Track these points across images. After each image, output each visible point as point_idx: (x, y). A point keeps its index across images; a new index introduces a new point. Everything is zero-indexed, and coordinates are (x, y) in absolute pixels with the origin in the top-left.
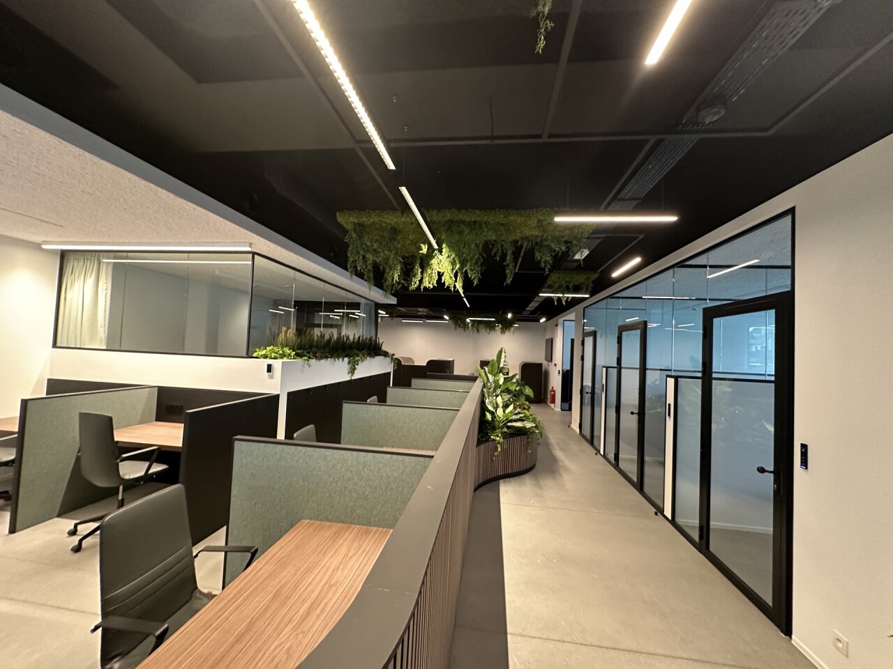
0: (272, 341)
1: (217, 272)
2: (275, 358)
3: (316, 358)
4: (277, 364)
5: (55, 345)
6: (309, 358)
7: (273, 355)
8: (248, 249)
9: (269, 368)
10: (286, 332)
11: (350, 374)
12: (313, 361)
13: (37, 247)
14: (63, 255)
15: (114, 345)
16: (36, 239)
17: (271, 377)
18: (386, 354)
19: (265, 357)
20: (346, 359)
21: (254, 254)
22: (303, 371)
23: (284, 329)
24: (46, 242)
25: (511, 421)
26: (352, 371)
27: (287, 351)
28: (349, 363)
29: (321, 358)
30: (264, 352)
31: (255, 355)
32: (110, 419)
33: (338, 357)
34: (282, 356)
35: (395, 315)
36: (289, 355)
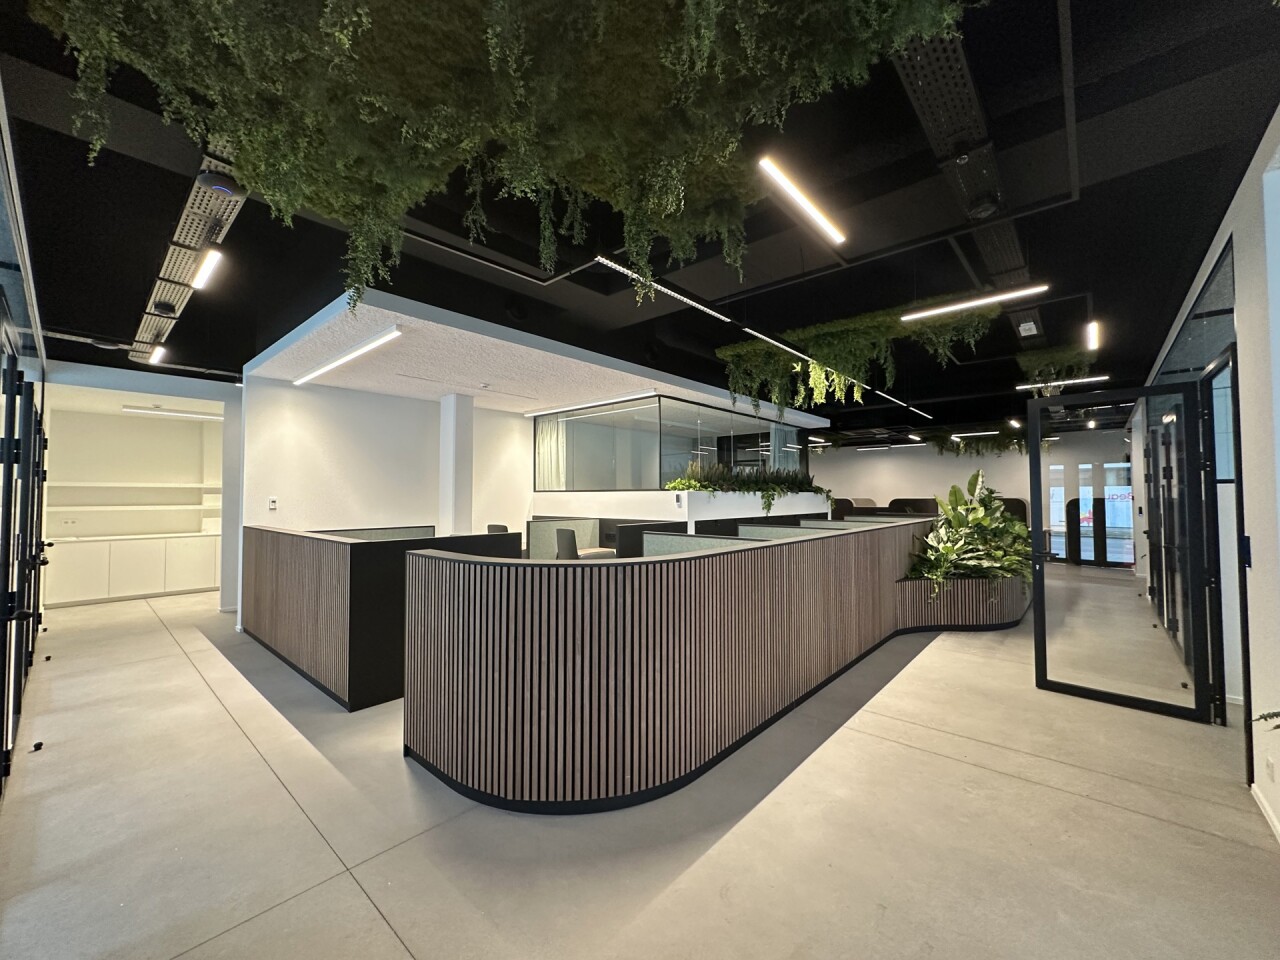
0: (681, 474)
1: (636, 418)
2: (683, 489)
3: (722, 490)
4: (684, 494)
5: (535, 491)
6: (715, 490)
7: (681, 486)
8: (654, 393)
9: (678, 498)
10: (692, 466)
11: (766, 511)
12: (719, 493)
13: (521, 416)
14: (535, 419)
15: (571, 489)
16: (521, 411)
17: (680, 507)
18: (818, 490)
19: (674, 488)
20: (759, 494)
21: (660, 396)
22: (709, 502)
23: (690, 463)
24: (527, 412)
25: (964, 559)
26: (768, 506)
27: (693, 482)
28: (763, 497)
29: (727, 490)
30: (673, 485)
31: (667, 487)
32: (573, 532)
33: (748, 490)
34: (689, 487)
35: (841, 443)
36: (695, 487)
